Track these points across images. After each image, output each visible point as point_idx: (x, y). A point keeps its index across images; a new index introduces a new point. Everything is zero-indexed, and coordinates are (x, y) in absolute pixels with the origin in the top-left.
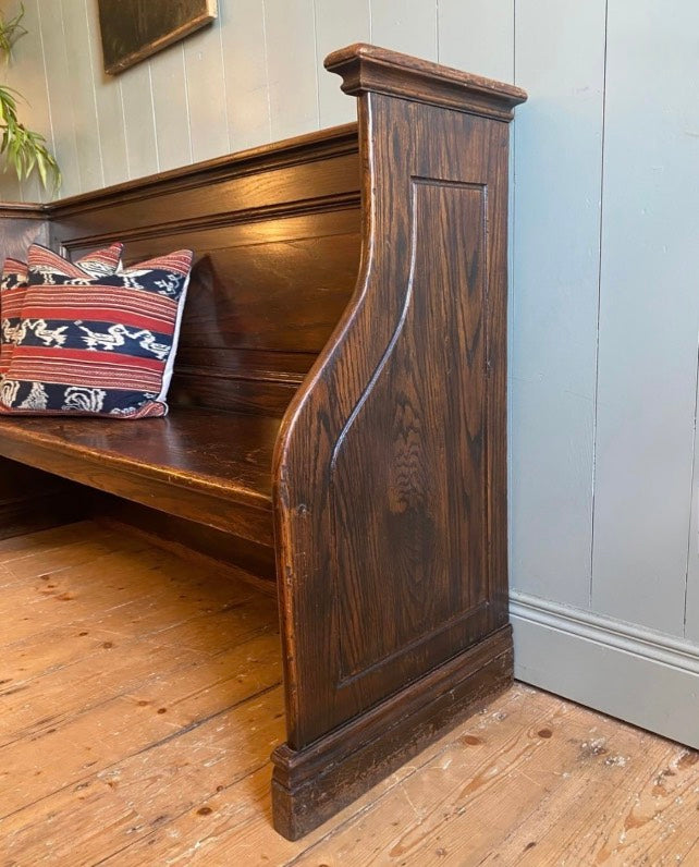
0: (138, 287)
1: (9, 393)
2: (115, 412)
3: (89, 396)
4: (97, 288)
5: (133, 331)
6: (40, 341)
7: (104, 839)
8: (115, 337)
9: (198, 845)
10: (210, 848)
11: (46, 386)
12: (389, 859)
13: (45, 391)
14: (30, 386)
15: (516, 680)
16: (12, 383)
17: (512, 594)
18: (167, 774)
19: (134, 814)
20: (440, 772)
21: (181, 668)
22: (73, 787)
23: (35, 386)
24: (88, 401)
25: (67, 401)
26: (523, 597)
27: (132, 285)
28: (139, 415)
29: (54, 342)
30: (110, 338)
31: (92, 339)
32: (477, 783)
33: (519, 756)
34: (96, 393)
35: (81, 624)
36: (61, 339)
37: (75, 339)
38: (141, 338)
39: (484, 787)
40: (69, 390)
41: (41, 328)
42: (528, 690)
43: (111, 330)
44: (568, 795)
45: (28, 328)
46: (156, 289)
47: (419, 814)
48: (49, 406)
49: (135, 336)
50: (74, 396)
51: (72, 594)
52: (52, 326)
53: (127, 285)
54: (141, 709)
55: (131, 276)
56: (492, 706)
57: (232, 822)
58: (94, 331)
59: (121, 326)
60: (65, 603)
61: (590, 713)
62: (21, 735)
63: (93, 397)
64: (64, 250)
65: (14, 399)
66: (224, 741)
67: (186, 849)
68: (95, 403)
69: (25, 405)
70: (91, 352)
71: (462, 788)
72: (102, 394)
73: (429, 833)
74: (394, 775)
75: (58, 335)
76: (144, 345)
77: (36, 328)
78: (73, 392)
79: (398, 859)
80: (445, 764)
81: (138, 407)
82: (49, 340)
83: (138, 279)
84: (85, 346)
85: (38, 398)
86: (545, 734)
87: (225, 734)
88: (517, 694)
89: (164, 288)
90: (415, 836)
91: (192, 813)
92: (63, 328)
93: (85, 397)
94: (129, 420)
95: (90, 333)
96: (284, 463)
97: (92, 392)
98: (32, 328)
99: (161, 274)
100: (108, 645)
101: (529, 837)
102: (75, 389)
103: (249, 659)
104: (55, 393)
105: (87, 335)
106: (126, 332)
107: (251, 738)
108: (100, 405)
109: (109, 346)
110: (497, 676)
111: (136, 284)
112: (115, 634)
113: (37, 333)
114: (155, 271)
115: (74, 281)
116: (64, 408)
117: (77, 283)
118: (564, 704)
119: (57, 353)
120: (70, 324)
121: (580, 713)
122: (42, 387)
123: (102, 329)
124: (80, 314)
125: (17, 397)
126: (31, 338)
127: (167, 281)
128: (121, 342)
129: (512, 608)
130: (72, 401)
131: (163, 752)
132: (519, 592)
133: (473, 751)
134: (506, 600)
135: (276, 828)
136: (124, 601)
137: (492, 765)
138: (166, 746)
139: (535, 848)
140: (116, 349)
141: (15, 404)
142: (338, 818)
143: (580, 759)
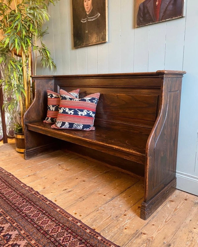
0: (89, 102)
1: (59, 124)
2: (85, 129)
3: (79, 126)
4: (80, 102)
5: (88, 111)
6: (67, 113)
7: (107, 220)
8: (85, 113)
9: (127, 221)
10: (130, 222)
11: (69, 123)
12: (165, 223)
13: (69, 124)
14: (65, 123)
15: (177, 189)
16: (60, 122)
17: (177, 171)
18: (113, 208)
19: (111, 216)
20: (168, 207)
21: (103, 186)
22: (95, 211)
23: (66, 123)
24: (79, 127)
25: (74, 127)
26: (179, 172)
27: (88, 101)
28: (89, 130)
29: (71, 113)
30: (84, 113)
31: (80, 113)
32: (176, 209)
33: (182, 204)
34: (81, 125)
35: (75, 176)
36: (73, 113)
37: (76, 113)
38: (90, 113)
39: (178, 210)
40: (75, 124)
41: (67, 110)
42: (179, 191)
43: (84, 111)
44: (194, 211)
45: (63, 110)
46: (93, 102)
47: (167, 215)
48: (69, 128)
49: (89, 112)
50: (75, 126)
51: (68, 169)
52: (70, 110)
53: (87, 101)
54: (100, 195)
55: (87, 99)
56: (173, 194)
57: (131, 217)
58: (80, 111)
59: (86, 110)
60: (68, 171)
61: (193, 196)
62: (77, 200)
63: (80, 126)
64: (59, 87)
65: (60, 126)
66: (121, 202)
67: (125, 222)
68: (81, 127)
69: (63, 127)
70: (80, 116)
71: (173, 210)
72: (82, 125)
73: (170, 219)
74: (159, 208)
75: (72, 112)
76: (90, 114)
77: (66, 110)
78: (75, 125)
79: (167, 223)
80: (168, 206)
81: (89, 128)
82: (69, 113)
83: (89, 100)
84: (78, 114)
85: (67, 126)
86: (186, 200)
87: (120, 200)
88: (177, 191)
89: (95, 102)
90: (168, 219)
91: (123, 215)
92: (73, 110)
93: (78, 126)
94: (88, 131)
95: (79, 112)
96: (149, 148)
97: (80, 125)
98: (65, 110)
99: (94, 99)
100: (84, 181)
101: (190, 219)
102: (76, 124)
103: (117, 184)
104: (71, 125)
105: (78, 112)
106: (87, 112)
107: (126, 201)
108: (82, 128)
109: (84, 115)
110: (174, 188)
111: (89, 101)
112: (84, 179)
113: (66, 111)
114: (93, 98)
115: (74, 100)
116: (73, 128)
117: (75, 100)
118: (187, 194)
119: (72, 116)
120: (75, 109)
121: (192, 195)
122: (68, 123)
123: (82, 111)
124: (77, 107)
125: (61, 125)
126: (64, 112)
127: (95, 100)
128: (86, 114)
129: (176, 174)
130: (75, 127)
131: (109, 204)
132: (178, 171)
133: (173, 203)
134: (175, 172)
135: (141, 218)
136: (81, 171)
137: (178, 206)
138: (109, 203)
139: (192, 221)
140: (85, 115)
141: (60, 127)
142: (152, 216)
143: (194, 205)
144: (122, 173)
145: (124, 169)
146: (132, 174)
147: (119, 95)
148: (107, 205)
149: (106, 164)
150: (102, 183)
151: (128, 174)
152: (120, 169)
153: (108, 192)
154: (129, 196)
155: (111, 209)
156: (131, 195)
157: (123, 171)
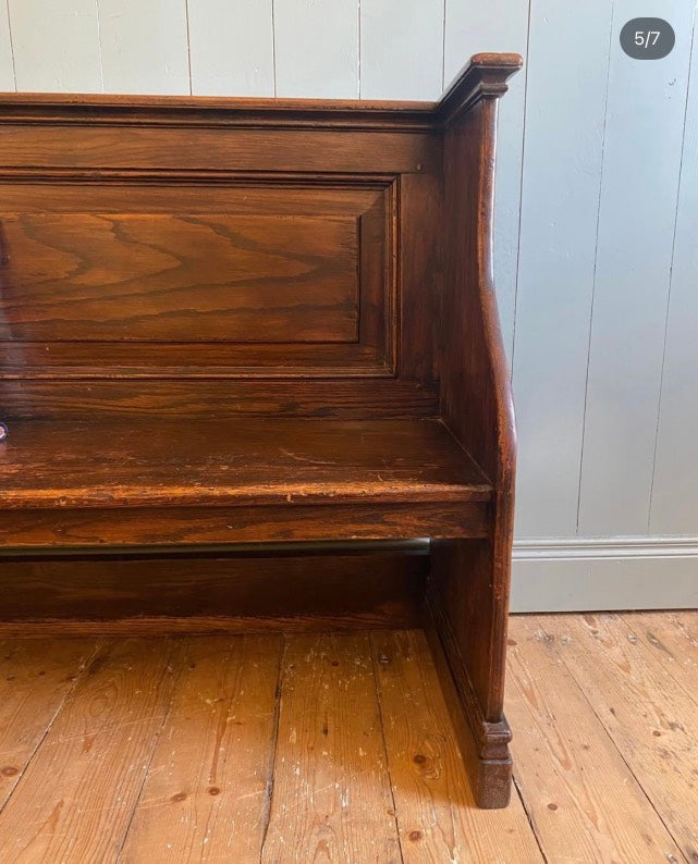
32: (529, 694)
33: (520, 664)
39: (537, 695)
44: (579, 672)
54: (187, 803)
57: (445, 826)
66: (319, 779)
87: (310, 773)
91: (407, 845)
103: (209, 702)
131: (284, 824)
137: (517, 678)
143: (549, 648)
144: (177, 636)
145: (184, 617)
146: (238, 623)
147: (129, 220)
148: (277, 837)
149: (64, 623)
150: (127, 731)
151: (215, 633)
152: (161, 623)
153: (210, 762)
154: (326, 732)
155: (322, 846)
156: (321, 719)
157: (183, 623)
